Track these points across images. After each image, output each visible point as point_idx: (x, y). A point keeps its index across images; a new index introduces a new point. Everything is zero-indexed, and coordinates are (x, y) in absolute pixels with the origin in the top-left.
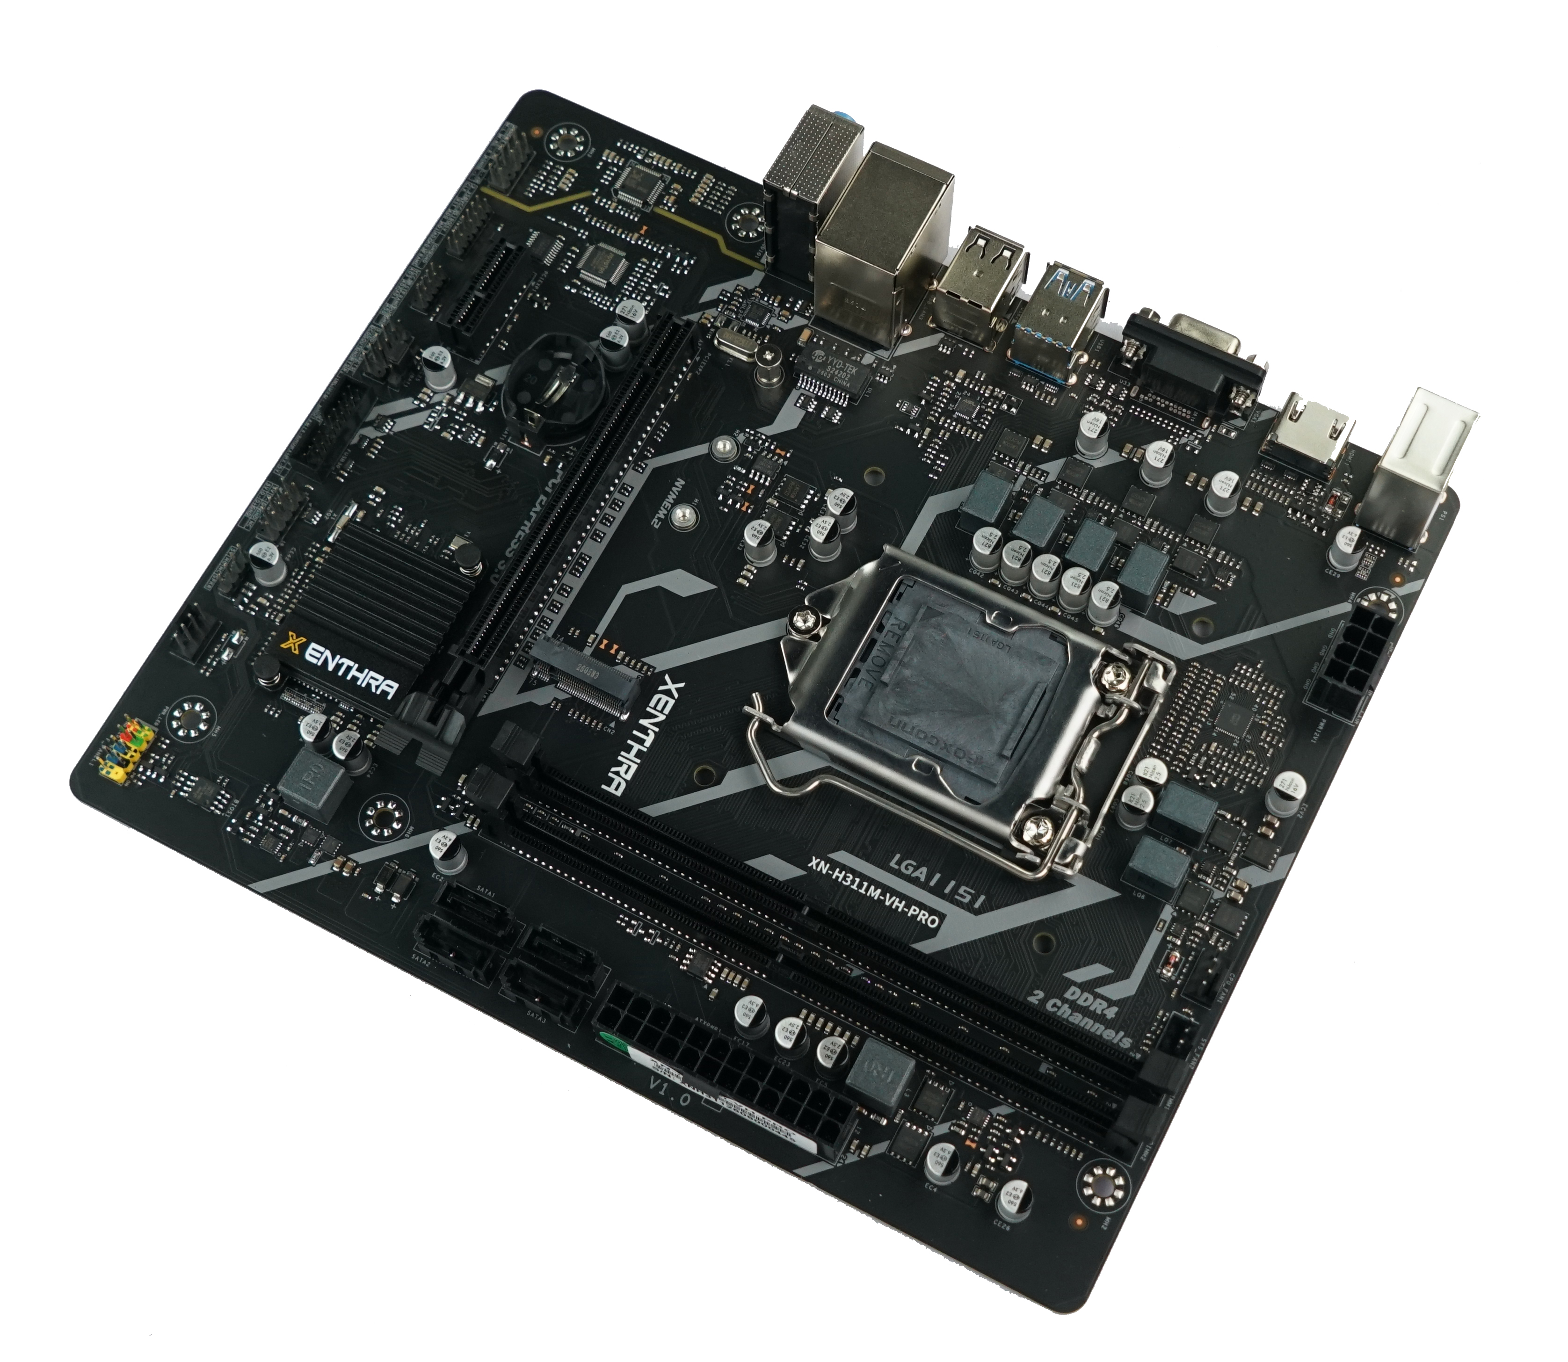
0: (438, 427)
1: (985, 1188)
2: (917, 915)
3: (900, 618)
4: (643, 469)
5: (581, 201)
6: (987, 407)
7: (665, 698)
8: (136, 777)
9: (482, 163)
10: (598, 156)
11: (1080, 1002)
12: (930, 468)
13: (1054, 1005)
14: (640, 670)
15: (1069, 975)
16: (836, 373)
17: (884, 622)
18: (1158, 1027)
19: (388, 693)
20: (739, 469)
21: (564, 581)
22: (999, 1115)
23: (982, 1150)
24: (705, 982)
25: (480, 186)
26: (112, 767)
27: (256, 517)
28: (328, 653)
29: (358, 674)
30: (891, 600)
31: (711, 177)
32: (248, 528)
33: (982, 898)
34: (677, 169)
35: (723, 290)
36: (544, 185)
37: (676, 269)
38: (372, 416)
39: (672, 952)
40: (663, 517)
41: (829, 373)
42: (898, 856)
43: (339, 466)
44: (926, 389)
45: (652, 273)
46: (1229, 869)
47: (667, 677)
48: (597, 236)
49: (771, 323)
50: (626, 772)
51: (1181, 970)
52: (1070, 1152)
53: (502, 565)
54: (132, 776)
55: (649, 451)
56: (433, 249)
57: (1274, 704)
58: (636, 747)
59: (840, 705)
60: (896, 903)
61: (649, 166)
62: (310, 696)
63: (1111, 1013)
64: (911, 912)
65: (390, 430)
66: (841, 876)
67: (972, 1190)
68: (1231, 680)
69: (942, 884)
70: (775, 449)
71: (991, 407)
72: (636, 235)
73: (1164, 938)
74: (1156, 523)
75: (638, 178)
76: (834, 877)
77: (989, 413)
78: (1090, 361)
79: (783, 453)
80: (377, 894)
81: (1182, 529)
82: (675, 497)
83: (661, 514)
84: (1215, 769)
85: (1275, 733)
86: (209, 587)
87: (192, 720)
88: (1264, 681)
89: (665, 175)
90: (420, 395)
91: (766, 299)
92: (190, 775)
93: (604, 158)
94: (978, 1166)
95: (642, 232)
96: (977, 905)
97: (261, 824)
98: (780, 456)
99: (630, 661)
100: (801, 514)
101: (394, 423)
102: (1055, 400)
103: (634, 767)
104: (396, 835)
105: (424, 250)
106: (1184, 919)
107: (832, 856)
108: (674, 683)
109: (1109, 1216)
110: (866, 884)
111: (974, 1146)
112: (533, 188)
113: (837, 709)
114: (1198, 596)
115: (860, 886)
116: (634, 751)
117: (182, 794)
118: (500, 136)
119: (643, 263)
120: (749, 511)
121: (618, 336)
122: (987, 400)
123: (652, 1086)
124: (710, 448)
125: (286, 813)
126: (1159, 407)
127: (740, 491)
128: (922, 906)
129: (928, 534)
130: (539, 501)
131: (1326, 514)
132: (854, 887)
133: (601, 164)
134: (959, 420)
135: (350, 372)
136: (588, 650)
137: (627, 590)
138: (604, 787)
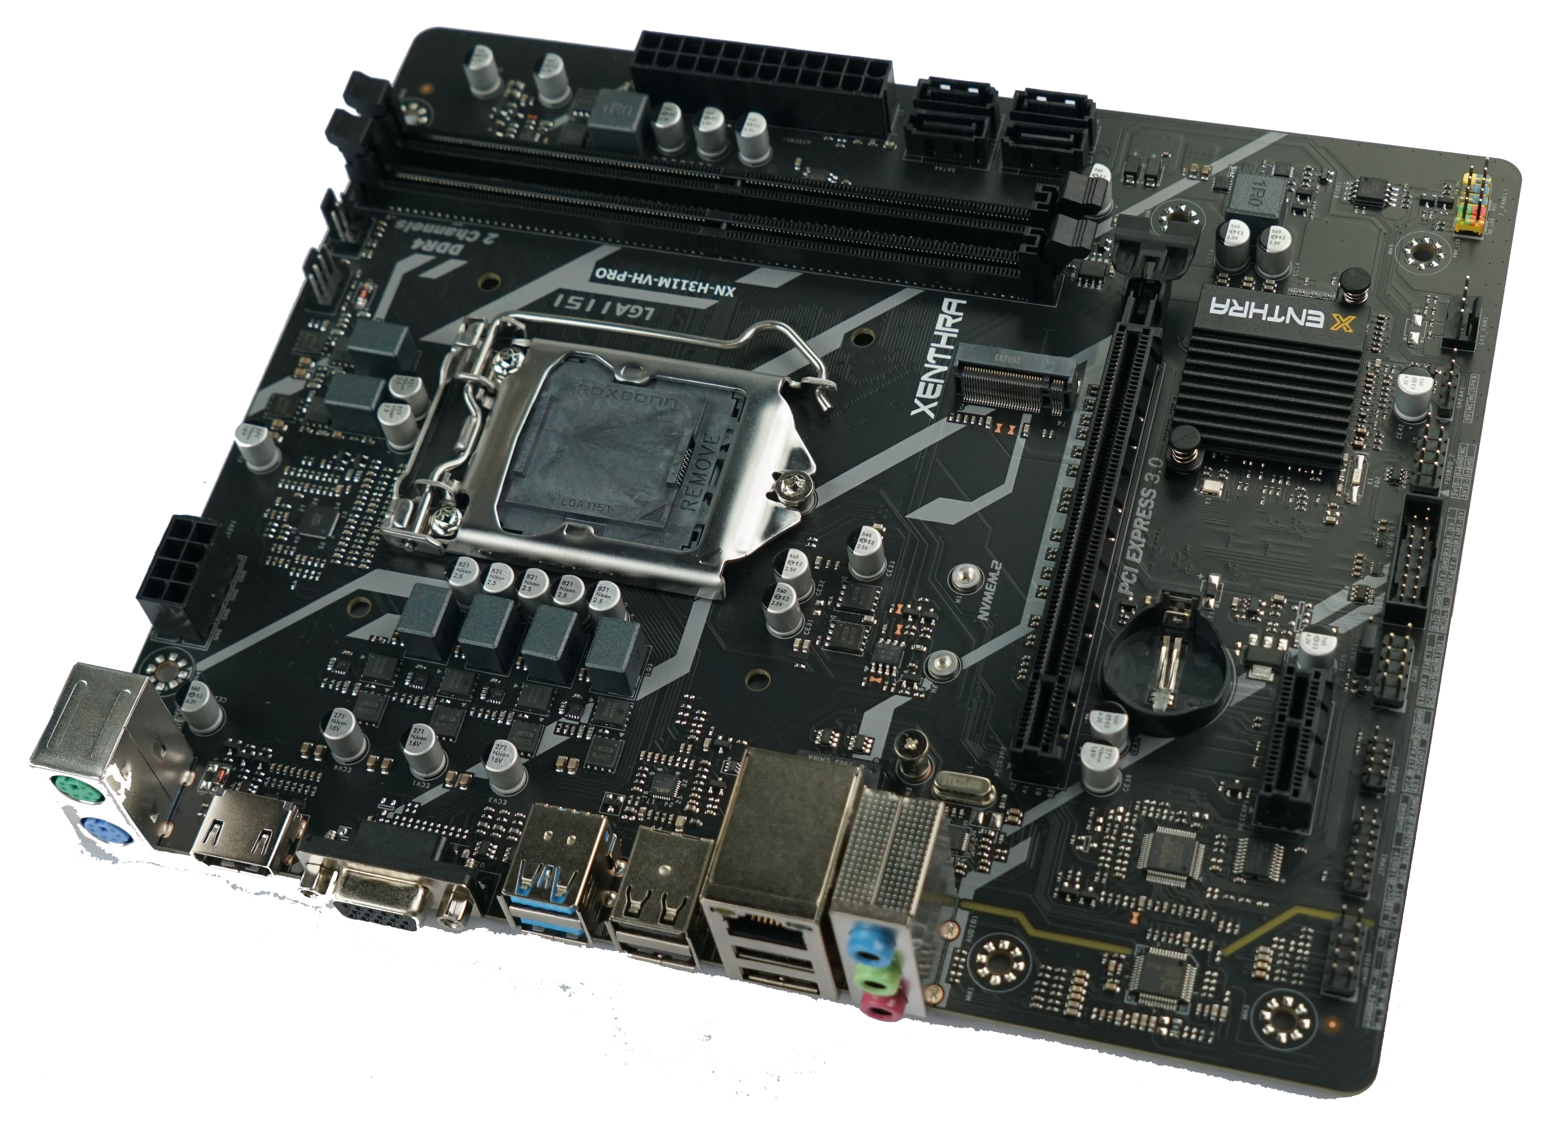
0: (1295, 607)
1: (514, 88)
2: (618, 275)
4: (1030, 620)
5: (1232, 938)
6: (640, 794)
7: (928, 396)
8: (1454, 189)
9: (1389, 959)
10: (1234, 1011)
11: (448, 245)
12: (696, 705)
13: (472, 236)
14: (963, 415)
15: (463, 263)
19: (1218, 301)
20: (920, 648)
23: (522, 116)
24: (810, 169)
25: (1377, 928)
27: (1460, 460)
28: (1301, 323)
29: (1258, 311)
31: (1070, 1018)
34: (1119, 1018)
35: (1005, 861)
36: (1292, 949)
37: (1074, 876)
38: (1379, 599)
40: (991, 574)
42: (648, 318)
45: (1104, 862)
46: (314, 385)
47: (932, 415)
48: (1192, 894)
50: (945, 320)
53: (1155, 479)
55: (1033, 640)
56: (1401, 824)
57: (277, 548)
58: (943, 344)
59: (732, 410)
60: (641, 279)
61: (1162, 1012)
63: (417, 243)
64: (624, 276)
65: (1351, 590)
66: (700, 287)
67: (526, 85)
68: (325, 560)
69: (599, 307)
70: (883, 681)
71: (635, 795)
72: (1142, 908)
73: (373, 313)
74: (422, 706)
76: (707, 284)
77: (637, 786)
79: (872, 679)
82: (984, 598)
83: (993, 577)
84: (335, 472)
87: (1423, 253)
88: (289, 569)
89: (1133, 1003)
93: (1225, 1008)
94: (523, 104)
95: (1136, 915)
96: (561, 297)
97: (1303, 185)
98: (876, 675)
99: (977, 421)
100: (833, 617)
101: (1349, 599)
103: (939, 326)
104: (1161, 209)
105: (1412, 819)
107: (714, 302)
108: (923, 413)
109: (401, 98)
110: (674, 287)
111: (530, 116)
112: (1305, 941)
113: (735, 407)
114: (367, 638)
115: (680, 284)
116: (943, 340)
117: (1398, 188)
118: (1381, 1006)
119: (1120, 872)
120: (893, 604)
121: (1104, 721)
122: (642, 803)
124: (961, 660)
127: (911, 624)
128: (615, 283)
129: (682, 631)
130: (1140, 556)
131: (227, 764)
132: (685, 282)
133: (1226, 999)
134: (670, 770)
135: (1432, 644)
136: (1027, 418)
137: (1005, 489)
138: (964, 302)
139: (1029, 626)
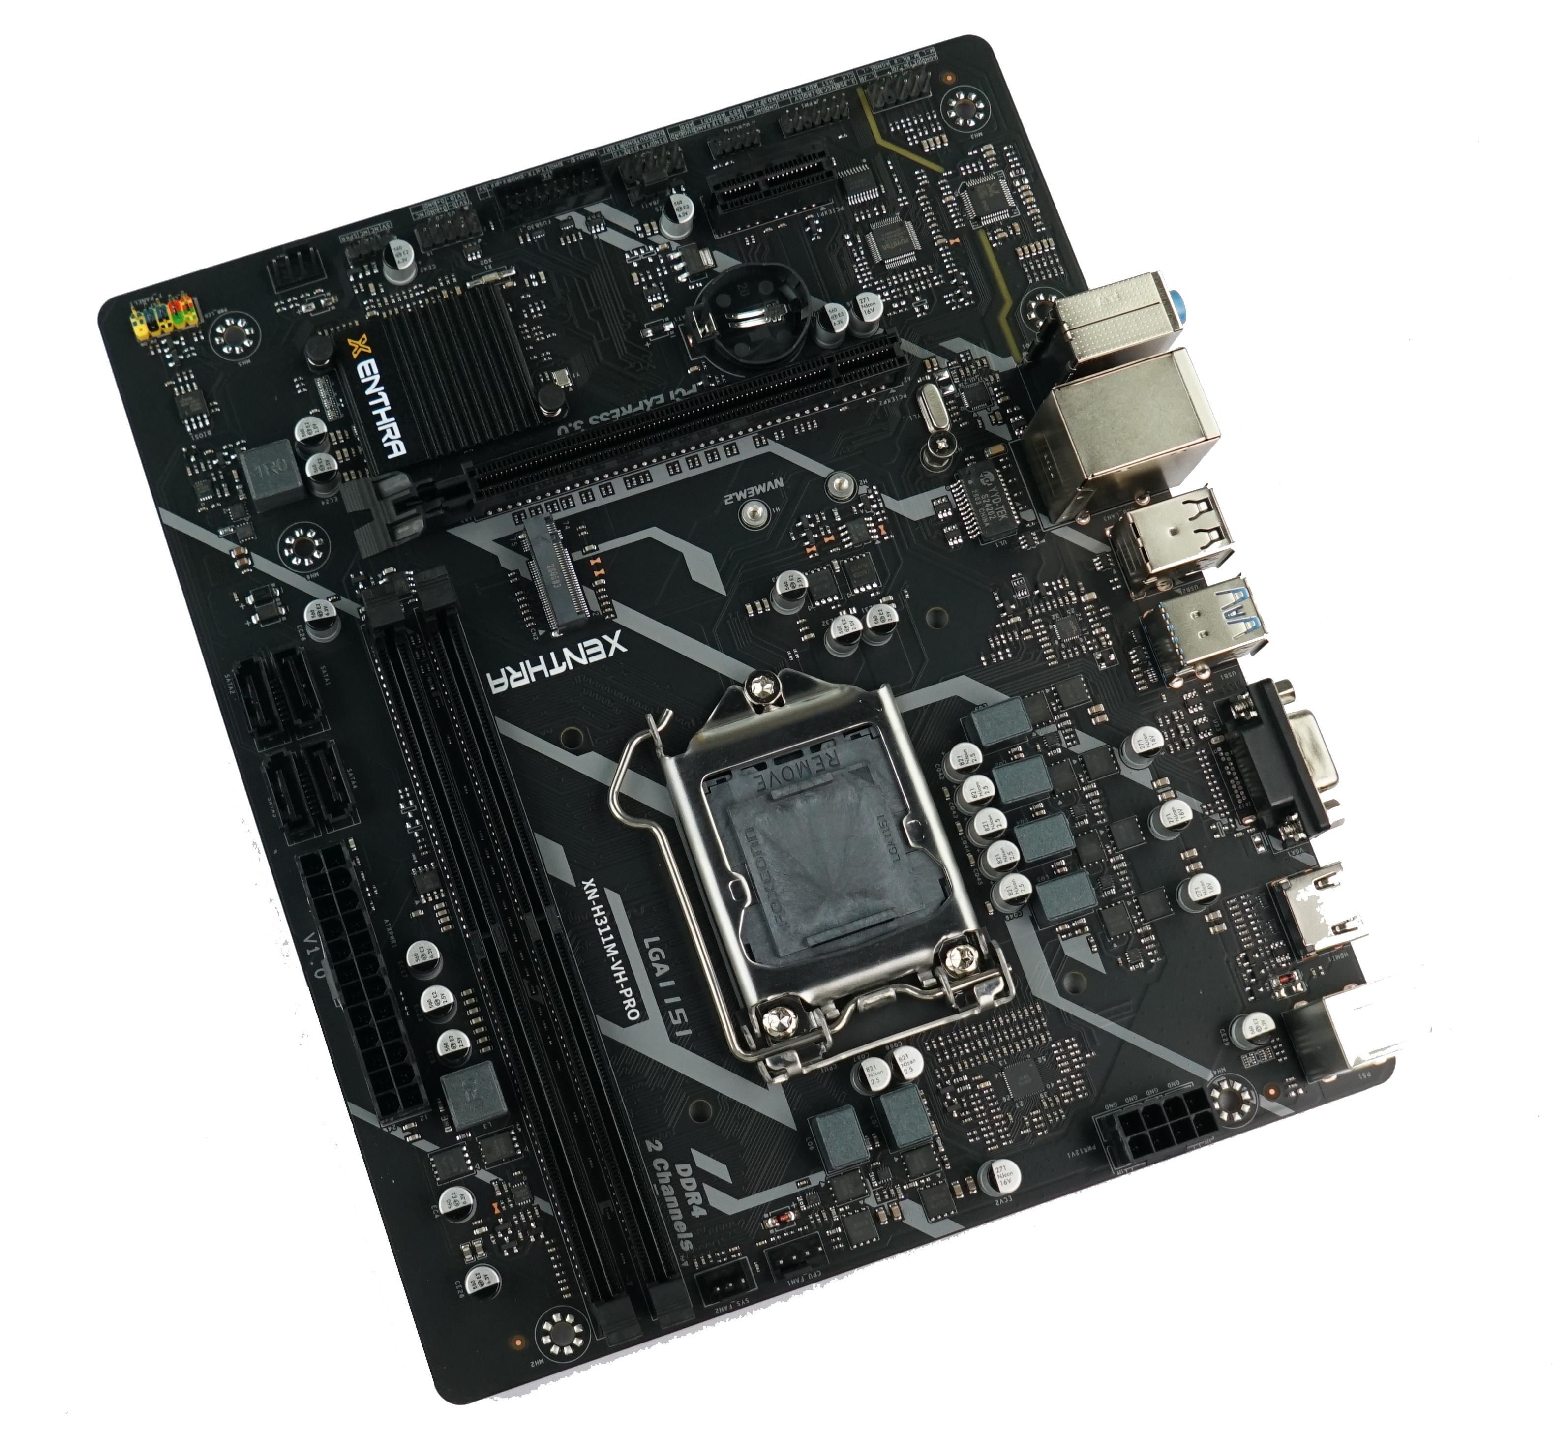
0: (635, 265)
1: (473, 1251)
2: (627, 998)
3: (839, 755)
4: (762, 445)
5: (928, 171)
6: (1085, 643)
7: (601, 648)
8: (154, 345)
9: (880, 67)
10: (979, 143)
11: (683, 1182)
12: (988, 652)
13: (661, 1165)
14: (603, 608)
15: (694, 1152)
16: (987, 505)
17: (824, 746)
18: (722, 1257)
19: (391, 452)
20: (836, 514)
21: (613, 482)
22: (538, 1207)
23: (501, 1220)
24: (419, 898)
25: (860, 85)
26: (141, 322)
27: (430, 212)
28: (377, 378)
29: (384, 416)
30: (845, 734)
31: (1052, 244)
32: (415, 217)
33: (689, 1032)
34: (1033, 211)
35: (969, 351)
36: (912, 130)
37: (950, 299)
38: (592, 209)
39: (418, 853)
40: (739, 498)
41: (982, 500)
42: (657, 939)
43: (530, 227)
44: (1050, 583)
45: (926, 284)
46: (899, 1191)
47: (618, 633)
48: (912, 213)
49: (980, 413)
50: (516, 680)
51: (784, 1232)
52: (563, 1285)
53: (579, 425)
54: (152, 342)
55: (779, 435)
56: (771, 107)
57: (1069, 1097)
58: (543, 667)
59: (724, 780)
60: (620, 974)
61: (1013, 188)
62: (338, 398)
63: (698, 1212)
64: (624, 992)
65: (597, 233)
66: (599, 914)
67: (464, 1241)
68: (1054, 1046)
69: (670, 993)
70: (881, 523)
71: (1087, 647)
72: (944, 240)
73: (795, 1195)
74: (1124, 865)
75: (992, 192)
76: (593, 909)
77: (1080, 649)
78: (1206, 681)
79: (883, 532)
80: (245, 602)
81: (1140, 888)
82: (764, 491)
83: (740, 496)
84: (969, 1103)
85: (1046, 1120)
86: (343, 239)
87: (235, 337)
88: (1080, 1071)
89: (1018, 209)
90: (646, 225)
91: (996, 390)
92: (194, 380)
93: (982, 150)
94: (485, 1229)
95: (952, 242)
96: (679, 1034)
97: (210, 467)
98: (879, 532)
99: (603, 593)
100: (849, 595)
101: (606, 230)
102: (1145, 687)
103: (526, 681)
104: (301, 569)
105: (763, 102)
106: (826, 1195)
107: (608, 891)
108: (619, 642)
109: (545, 1359)
110: (612, 937)
111: (497, 1211)
112: (901, 125)
113: (719, 782)
114: (1097, 954)
115: (606, 935)
116: (537, 669)
117: (176, 389)
118: (916, 54)
119: (927, 270)
120: (811, 556)
121: (839, 318)
122: (1090, 637)
123: (307, 940)
124: (830, 476)
125: (236, 476)
126: (1225, 772)
127: (819, 533)
128: (637, 995)
129: (934, 705)
130: (656, 397)
131: (1270, 985)
132: (601, 932)
133: (976, 152)
134: (1051, 634)
135: (610, 156)
136: (578, 555)
137: (656, 533)
138: (488, 675)
139: (767, 444)
